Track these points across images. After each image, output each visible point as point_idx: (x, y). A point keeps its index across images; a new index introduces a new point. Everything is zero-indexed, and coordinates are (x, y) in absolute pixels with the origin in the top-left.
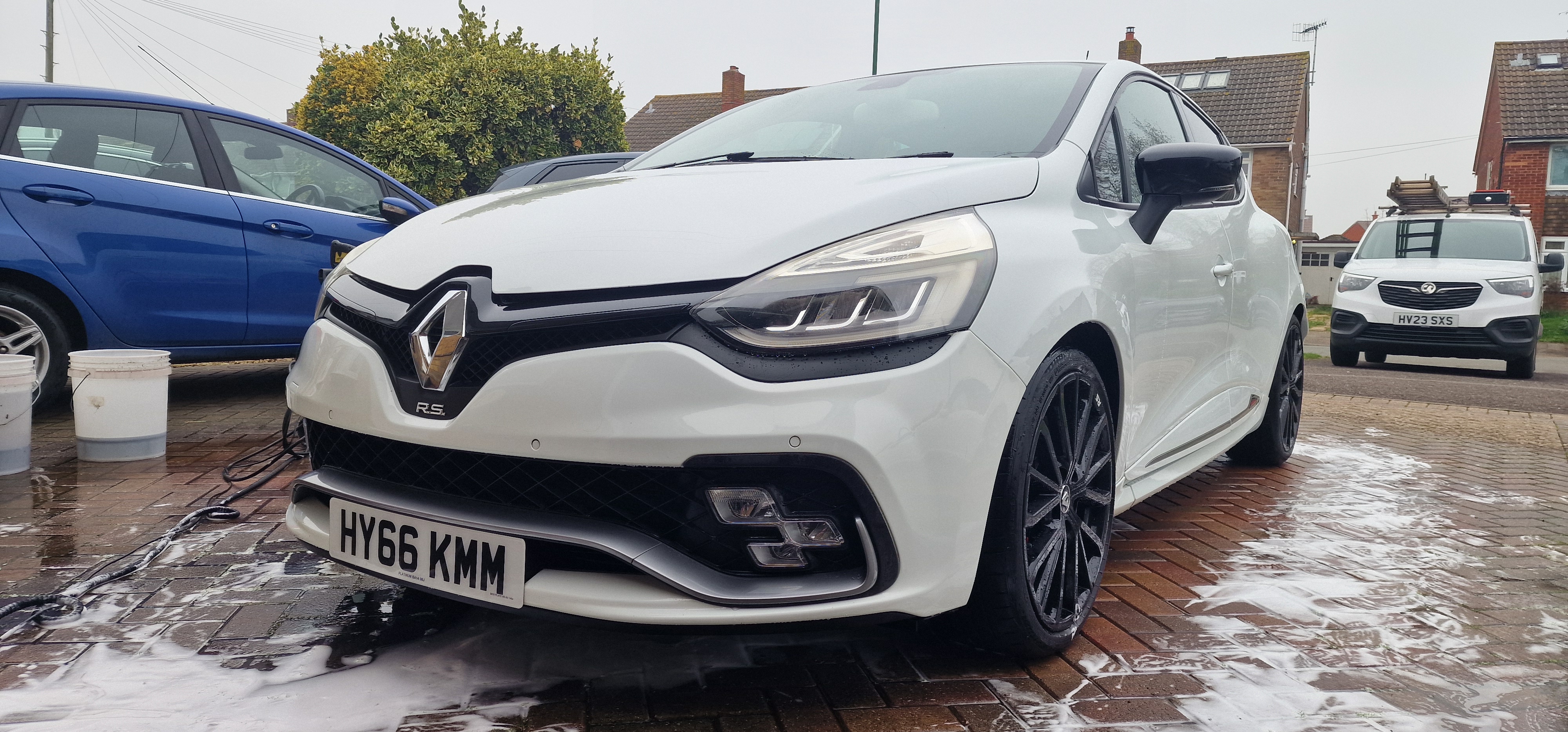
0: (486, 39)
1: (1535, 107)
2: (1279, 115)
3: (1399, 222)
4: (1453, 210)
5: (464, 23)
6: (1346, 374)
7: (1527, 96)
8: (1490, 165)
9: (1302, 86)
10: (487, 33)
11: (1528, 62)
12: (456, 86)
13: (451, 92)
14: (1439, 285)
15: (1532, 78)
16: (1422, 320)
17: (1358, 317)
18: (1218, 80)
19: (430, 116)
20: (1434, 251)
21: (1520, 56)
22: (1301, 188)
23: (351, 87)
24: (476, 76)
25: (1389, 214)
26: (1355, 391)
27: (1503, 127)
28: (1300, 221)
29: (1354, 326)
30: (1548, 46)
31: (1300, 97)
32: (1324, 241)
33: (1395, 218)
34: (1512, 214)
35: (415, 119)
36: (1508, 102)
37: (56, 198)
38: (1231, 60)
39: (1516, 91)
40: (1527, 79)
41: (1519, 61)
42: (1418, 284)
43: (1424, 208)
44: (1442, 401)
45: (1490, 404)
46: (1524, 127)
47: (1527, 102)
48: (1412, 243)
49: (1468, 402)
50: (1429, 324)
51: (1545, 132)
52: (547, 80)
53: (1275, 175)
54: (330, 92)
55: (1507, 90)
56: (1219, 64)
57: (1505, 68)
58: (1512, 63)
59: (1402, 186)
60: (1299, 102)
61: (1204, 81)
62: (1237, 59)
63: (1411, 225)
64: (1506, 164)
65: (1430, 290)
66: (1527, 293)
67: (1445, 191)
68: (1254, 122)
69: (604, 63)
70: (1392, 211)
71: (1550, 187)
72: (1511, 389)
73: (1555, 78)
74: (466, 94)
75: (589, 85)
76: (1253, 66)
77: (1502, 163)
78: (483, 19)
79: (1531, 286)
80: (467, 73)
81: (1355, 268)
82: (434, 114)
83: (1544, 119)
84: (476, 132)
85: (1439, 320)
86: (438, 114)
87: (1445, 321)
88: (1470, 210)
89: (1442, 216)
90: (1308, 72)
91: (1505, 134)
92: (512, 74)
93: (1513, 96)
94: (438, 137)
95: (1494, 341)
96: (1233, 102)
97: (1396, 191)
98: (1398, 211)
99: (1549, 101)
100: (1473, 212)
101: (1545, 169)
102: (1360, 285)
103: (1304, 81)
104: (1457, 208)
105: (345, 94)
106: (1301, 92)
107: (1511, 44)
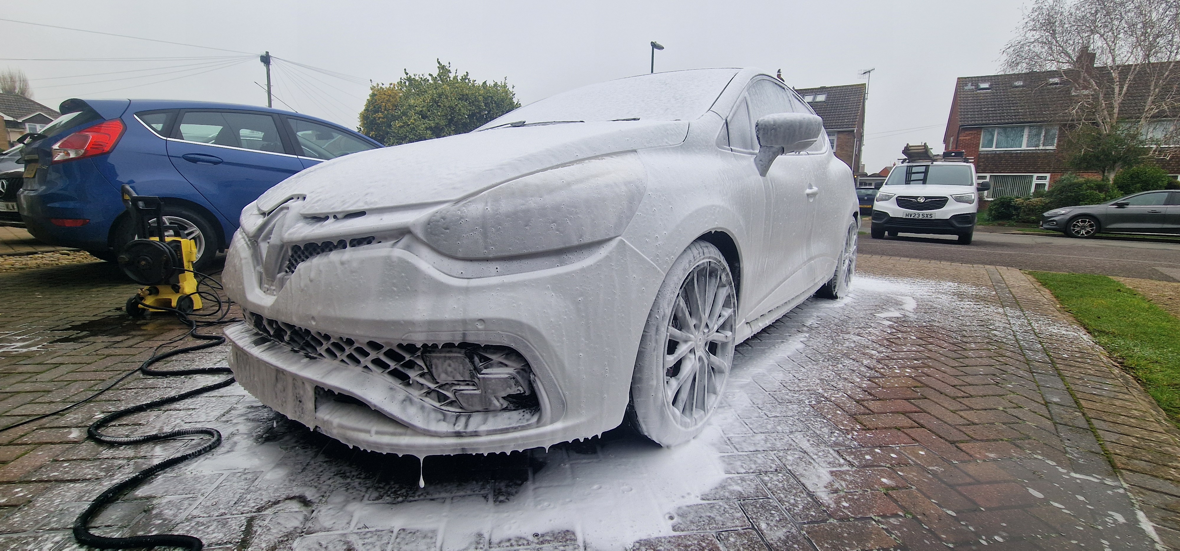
0: (451, 79)
1: (976, 110)
2: (850, 115)
3: (908, 166)
4: (936, 160)
5: (440, 70)
6: (880, 243)
7: (972, 104)
8: (952, 139)
9: (862, 101)
10: (452, 76)
11: (974, 87)
12: (435, 102)
13: (432, 105)
14: (926, 198)
15: (975, 95)
16: (917, 216)
17: (886, 214)
18: (821, 98)
19: (423, 117)
20: (924, 181)
21: (970, 84)
22: (860, 151)
23: (384, 104)
24: (445, 97)
25: (902, 163)
26: (883, 253)
27: (959, 119)
28: (859, 167)
29: (883, 218)
30: (984, 79)
31: (861, 106)
32: (870, 176)
33: (906, 164)
34: (964, 162)
35: (415, 120)
36: (962, 107)
37: (203, 161)
38: (828, 88)
39: (966, 102)
40: (972, 96)
41: (969, 87)
42: (916, 198)
43: (920, 159)
44: (927, 258)
45: (952, 260)
46: (970, 119)
47: (972, 107)
48: (914, 177)
49: (940, 259)
50: (921, 217)
51: (980, 122)
52: (481, 98)
53: (847, 144)
54: (374, 107)
55: (962, 101)
56: (822, 90)
57: (962, 90)
58: (966, 88)
59: (910, 148)
60: (860, 109)
61: (814, 99)
62: (830, 87)
63: (913, 168)
64: (960, 138)
65: (922, 201)
66: (970, 202)
67: (931, 151)
68: (838, 118)
69: (511, 90)
70: (904, 161)
71: (981, 149)
72: (961, 251)
73: (987, 95)
74: (440, 106)
75: (503, 100)
76: (838, 91)
77: (958, 137)
78: (449, 69)
79: (973, 198)
80: (440, 96)
81: (885, 190)
82: (424, 117)
83: (980, 116)
84: (446, 126)
85: (926, 216)
86: (427, 117)
87: (929, 216)
88: (943, 160)
89: (929, 164)
90: (865, 94)
91: (960, 123)
92: (463, 95)
93: (965, 104)
94: (427, 129)
95: (952, 226)
96: (828, 109)
97: (907, 151)
98: (907, 161)
99: (983, 106)
100: (945, 161)
101: (979, 140)
102: (887, 198)
103: (862, 98)
104: (937, 159)
105: (381, 108)
106: (861, 103)
107: (965, 78)
